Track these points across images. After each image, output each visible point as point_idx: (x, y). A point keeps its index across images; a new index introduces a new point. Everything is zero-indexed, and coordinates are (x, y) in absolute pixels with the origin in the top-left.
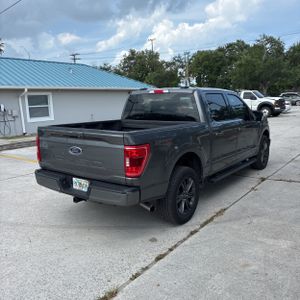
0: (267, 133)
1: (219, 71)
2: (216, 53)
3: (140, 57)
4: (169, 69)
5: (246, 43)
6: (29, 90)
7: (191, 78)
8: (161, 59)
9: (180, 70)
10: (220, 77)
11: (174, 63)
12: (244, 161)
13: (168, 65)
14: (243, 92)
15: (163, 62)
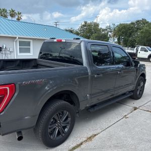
0: (143, 75)
1: (130, 35)
2: (130, 25)
3: (89, 26)
4: (103, 32)
5: (147, 20)
6: (19, 38)
7: (115, 38)
8: (100, 27)
9: (110, 33)
10: (130, 39)
11: (106, 30)
12: (124, 94)
13: (104, 30)
14: (140, 47)
15: (101, 28)
